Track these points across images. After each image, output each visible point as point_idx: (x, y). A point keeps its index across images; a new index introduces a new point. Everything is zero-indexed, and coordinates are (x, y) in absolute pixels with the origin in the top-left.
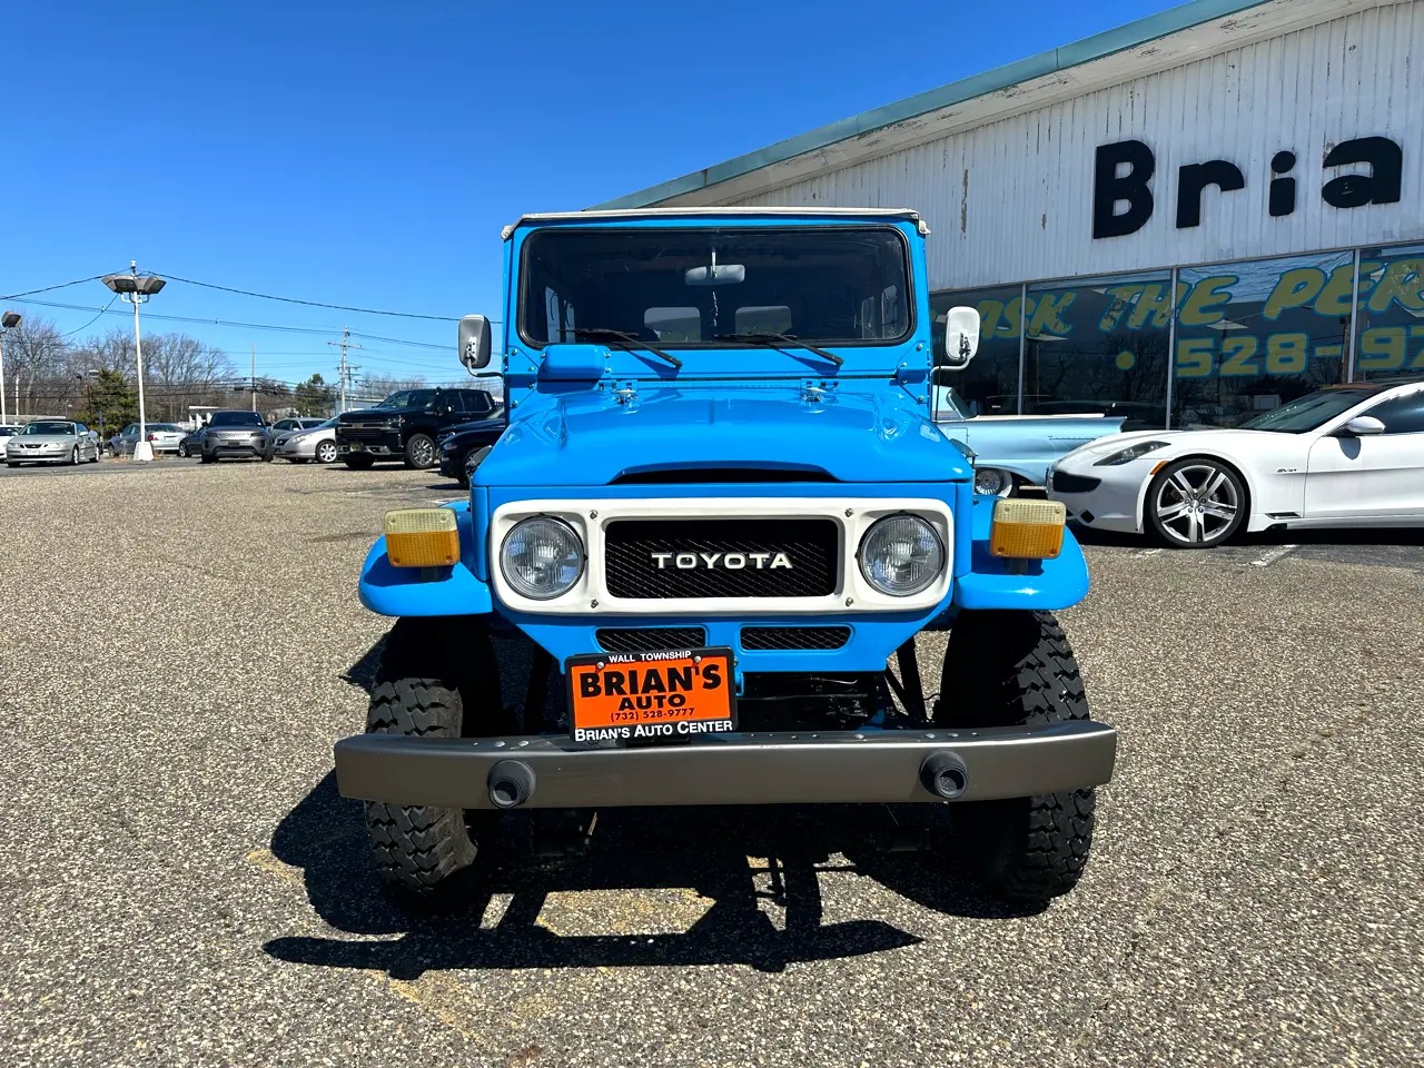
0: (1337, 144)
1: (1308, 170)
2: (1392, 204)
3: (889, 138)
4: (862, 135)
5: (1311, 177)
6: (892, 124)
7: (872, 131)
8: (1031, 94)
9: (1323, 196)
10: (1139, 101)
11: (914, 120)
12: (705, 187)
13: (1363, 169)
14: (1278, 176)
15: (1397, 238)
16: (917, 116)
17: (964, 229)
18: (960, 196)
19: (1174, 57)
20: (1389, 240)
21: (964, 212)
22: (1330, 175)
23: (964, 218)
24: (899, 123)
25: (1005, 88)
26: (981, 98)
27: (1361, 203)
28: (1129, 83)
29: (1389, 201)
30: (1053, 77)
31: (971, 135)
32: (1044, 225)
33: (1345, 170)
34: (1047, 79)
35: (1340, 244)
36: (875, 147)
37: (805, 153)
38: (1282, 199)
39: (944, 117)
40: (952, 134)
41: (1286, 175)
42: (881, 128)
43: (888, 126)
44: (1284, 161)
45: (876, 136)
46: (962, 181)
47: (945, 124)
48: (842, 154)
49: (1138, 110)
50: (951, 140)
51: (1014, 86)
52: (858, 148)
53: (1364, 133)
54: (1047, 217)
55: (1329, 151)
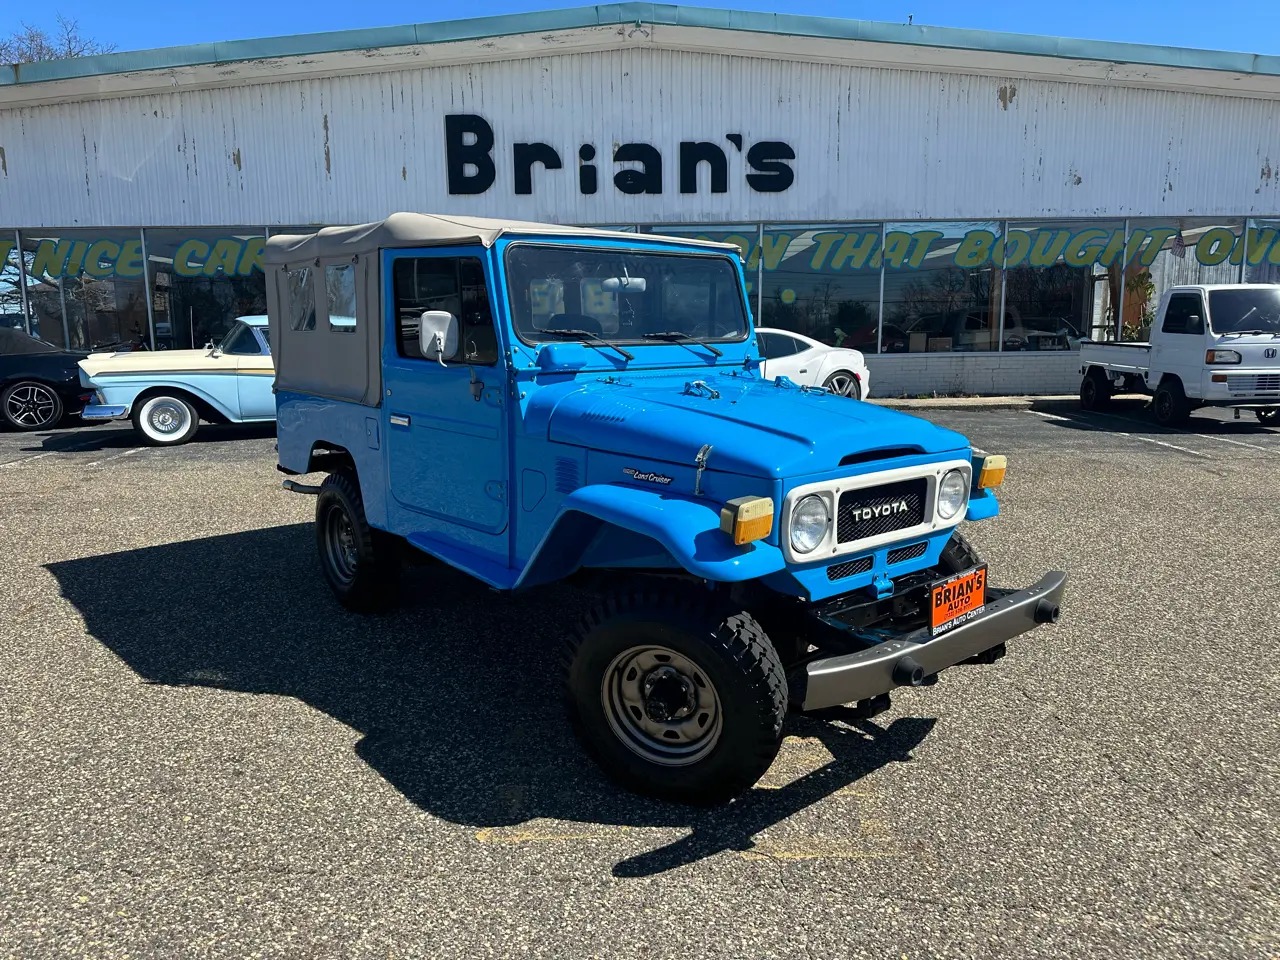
0: (621, 145)
1: (603, 160)
2: (657, 195)
3: (246, 71)
4: (220, 64)
5: (607, 168)
6: (253, 59)
7: (231, 62)
8: (387, 58)
9: (615, 182)
10: (477, 82)
11: (276, 59)
12: (16, 84)
13: (638, 166)
14: (584, 163)
15: (662, 220)
16: (281, 57)
17: (328, 169)
18: (322, 140)
19: (507, 52)
20: (656, 221)
21: (327, 154)
22: (619, 167)
23: (328, 160)
24: (261, 60)
25: (368, 49)
26: (345, 53)
27: (639, 192)
28: (467, 65)
29: (654, 192)
30: (411, 48)
31: (326, 84)
32: (404, 175)
33: (628, 165)
34: (405, 49)
35: (629, 221)
36: (227, 77)
37: (152, 70)
38: (588, 181)
39: (304, 62)
40: (311, 79)
41: (589, 163)
42: (241, 61)
43: (249, 60)
44: (587, 152)
45: (233, 67)
46: (322, 126)
47: (303, 68)
48: (189, 77)
49: (477, 89)
50: (307, 84)
51: (376, 48)
52: (209, 74)
53: (637, 140)
54: (407, 170)
55: (616, 149)
